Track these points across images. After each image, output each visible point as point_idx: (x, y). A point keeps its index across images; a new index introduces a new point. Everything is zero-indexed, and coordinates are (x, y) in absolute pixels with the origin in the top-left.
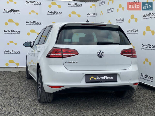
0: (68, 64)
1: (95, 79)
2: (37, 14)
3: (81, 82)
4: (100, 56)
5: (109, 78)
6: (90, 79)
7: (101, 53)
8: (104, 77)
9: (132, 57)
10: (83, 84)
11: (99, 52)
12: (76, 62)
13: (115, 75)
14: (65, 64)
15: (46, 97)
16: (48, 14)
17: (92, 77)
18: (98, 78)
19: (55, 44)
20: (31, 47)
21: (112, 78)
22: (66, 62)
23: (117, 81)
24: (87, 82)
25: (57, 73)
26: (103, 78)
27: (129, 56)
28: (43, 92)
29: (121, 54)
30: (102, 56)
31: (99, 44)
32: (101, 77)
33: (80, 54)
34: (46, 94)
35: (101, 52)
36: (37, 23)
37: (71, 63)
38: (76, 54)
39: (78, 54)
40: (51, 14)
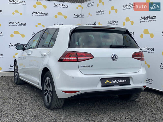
0: (84, 68)
1: (110, 82)
2: (21, 14)
3: (97, 86)
4: (114, 59)
5: (123, 81)
6: (106, 83)
7: (115, 57)
8: (119, 80)
9: (142, 60)
10: (99, 88)
11: (113, 56)
12: (92, 66)
13: (128, 78)
14: (80, 68)
15: (57, 103)
16: (33, 14)
17: (107, 81)
18: (113, 82)
19: (68, 48)
20: (23, 51)
21: (126, 81)
22: (81, 66)
23: (130, 84)
24: (103, 86)
25: (73, 78)
26: (117, 82)
27: (139, 59)
28: (54, 97)
29: (133, 57)
30: (116, 59)
31: (111, 47)
32: (116, 81)
33: (95, 58)
34: (58, 99)
35: (114, 55)
36: (21, 24)
37: (86, 67)
38: (91, 58)
39: (93, 58)
40: (36, 14)
